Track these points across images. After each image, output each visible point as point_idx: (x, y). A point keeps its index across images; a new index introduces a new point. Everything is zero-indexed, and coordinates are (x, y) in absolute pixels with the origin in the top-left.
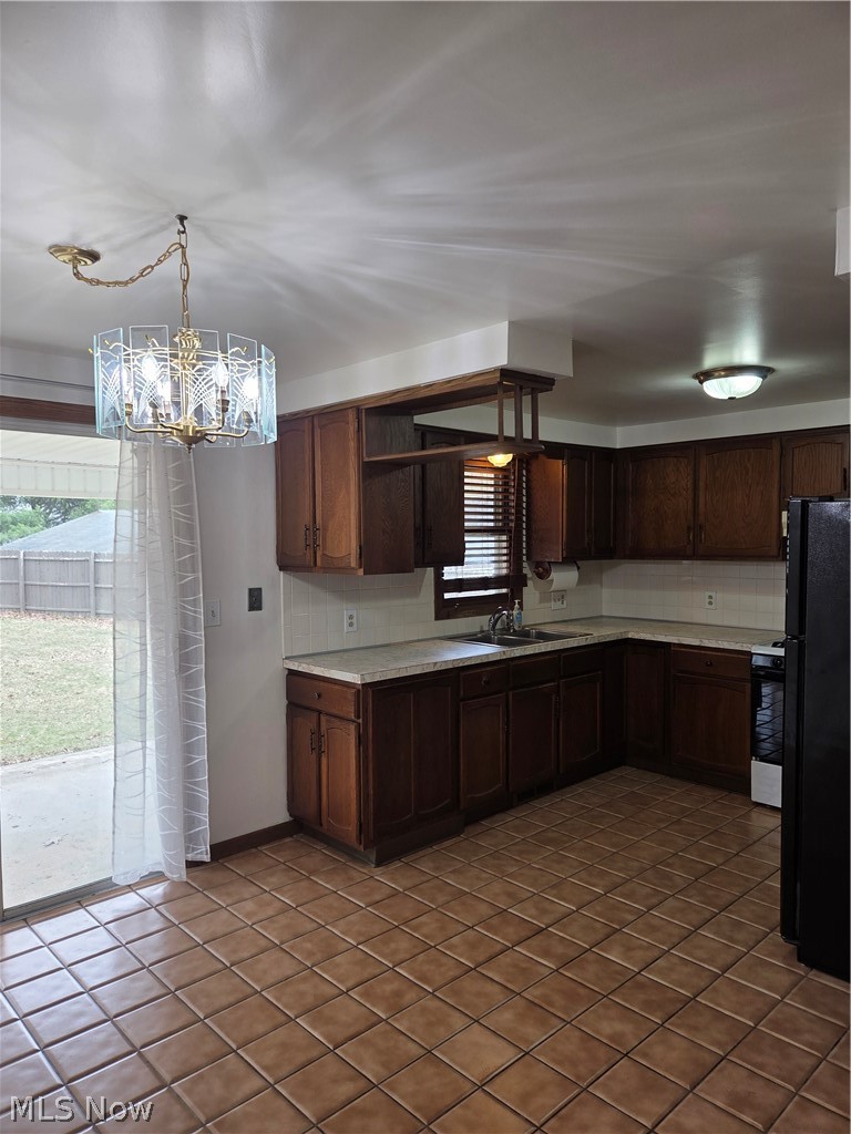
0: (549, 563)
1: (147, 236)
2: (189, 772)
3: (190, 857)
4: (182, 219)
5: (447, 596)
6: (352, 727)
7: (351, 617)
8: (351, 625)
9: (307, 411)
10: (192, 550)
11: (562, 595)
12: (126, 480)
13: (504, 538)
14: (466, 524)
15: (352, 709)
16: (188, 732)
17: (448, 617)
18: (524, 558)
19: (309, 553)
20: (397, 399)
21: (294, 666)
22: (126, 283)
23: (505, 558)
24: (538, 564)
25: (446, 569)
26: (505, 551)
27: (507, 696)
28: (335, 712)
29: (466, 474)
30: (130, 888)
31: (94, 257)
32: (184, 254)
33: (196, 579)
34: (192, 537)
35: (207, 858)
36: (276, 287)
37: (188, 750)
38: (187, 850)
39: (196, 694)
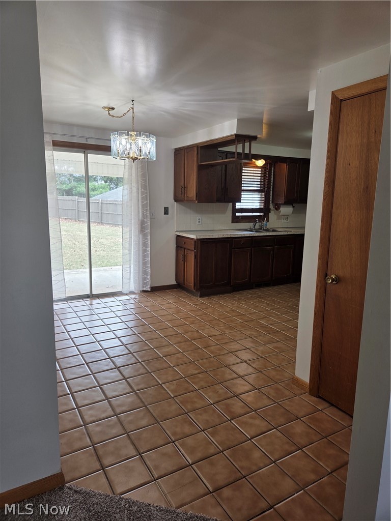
0: (280, 204)
1: (125, 104)
2: (145, 264)
3: (144, 289)
4: (133, 101)
5: (237, 214)
6: (193, 252)
7: (199, 219)
8: (199, 222)
9: (183, 147)
10: (146, 193)
11: (286, 217)
12: (126, 170)
13: (263, 194)
14: (242, 188)
15: (193, 247)
16: (144, 251)
17: (237, 222)
18: (271, 202)
19: (183, 195)
20: (208, 143)
21: (178, 234)
22: (120, 117)
23: (263, 201)
24: (276, 204)
25: (237, 204)
26: (263, 199)
27: (252, 249)
28: (189, 248)
29: (243, 169)
30: (127, 294)
31: (113, 109)
32: (133, 110)
33: (147, 203)
34: (146, 189)
35: (149, 290)
36: (163, 113)
37: (144, 256)
38: (143, 287)
39: (147, 239)
